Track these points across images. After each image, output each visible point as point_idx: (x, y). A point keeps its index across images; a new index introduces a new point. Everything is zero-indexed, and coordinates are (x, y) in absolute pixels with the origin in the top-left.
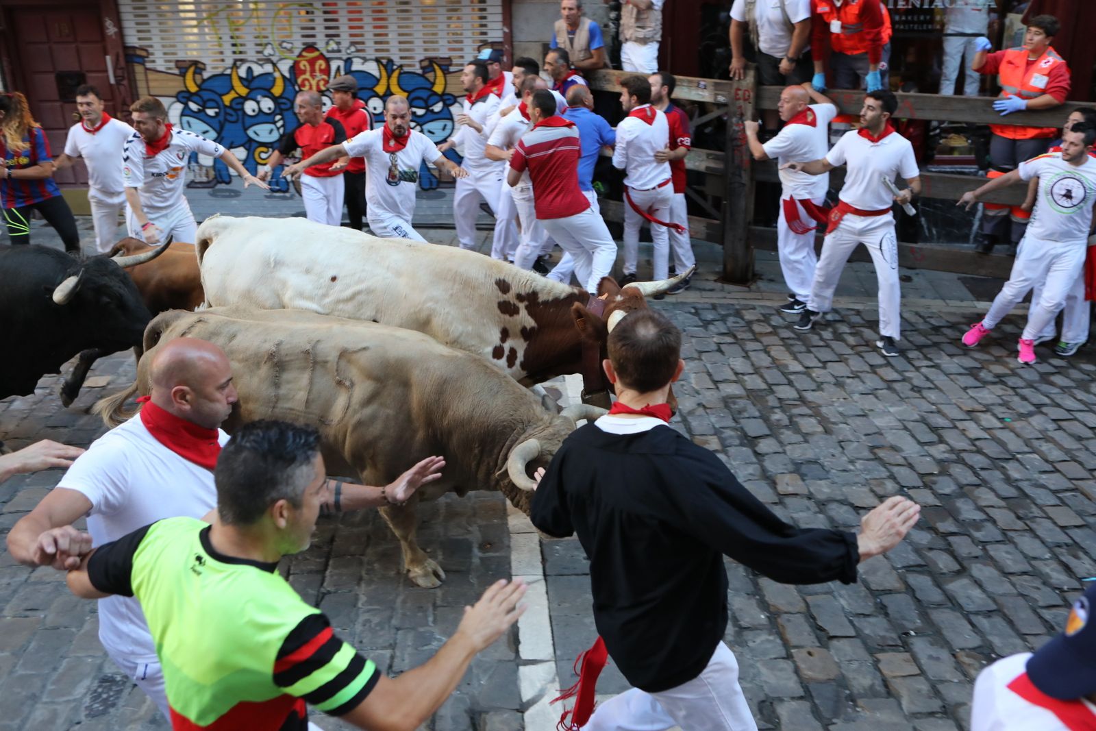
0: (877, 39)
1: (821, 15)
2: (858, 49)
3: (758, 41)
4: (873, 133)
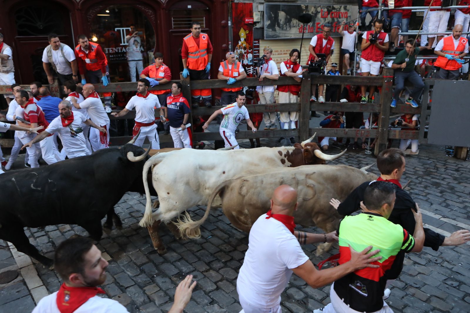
0: (103, 64)
1: (80, 58)
2: (97, 69)
3: (56, 69)
4: (143, 94)
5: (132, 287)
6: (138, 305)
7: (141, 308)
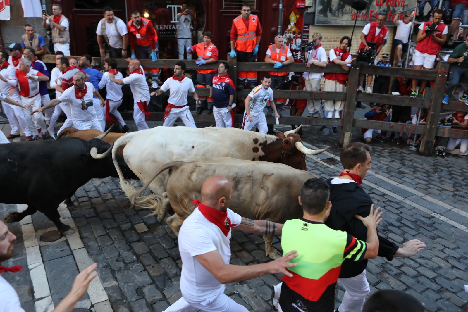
0: (153, 40)
1: (132, 32)
2: (147, 44)
3: (109, 42)
5: (166, 259)
6: (171, 276)
7: (173, 280)
